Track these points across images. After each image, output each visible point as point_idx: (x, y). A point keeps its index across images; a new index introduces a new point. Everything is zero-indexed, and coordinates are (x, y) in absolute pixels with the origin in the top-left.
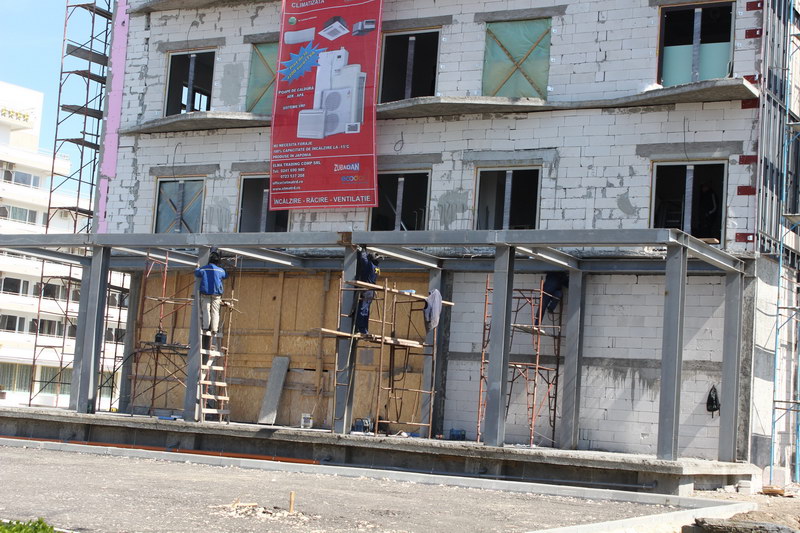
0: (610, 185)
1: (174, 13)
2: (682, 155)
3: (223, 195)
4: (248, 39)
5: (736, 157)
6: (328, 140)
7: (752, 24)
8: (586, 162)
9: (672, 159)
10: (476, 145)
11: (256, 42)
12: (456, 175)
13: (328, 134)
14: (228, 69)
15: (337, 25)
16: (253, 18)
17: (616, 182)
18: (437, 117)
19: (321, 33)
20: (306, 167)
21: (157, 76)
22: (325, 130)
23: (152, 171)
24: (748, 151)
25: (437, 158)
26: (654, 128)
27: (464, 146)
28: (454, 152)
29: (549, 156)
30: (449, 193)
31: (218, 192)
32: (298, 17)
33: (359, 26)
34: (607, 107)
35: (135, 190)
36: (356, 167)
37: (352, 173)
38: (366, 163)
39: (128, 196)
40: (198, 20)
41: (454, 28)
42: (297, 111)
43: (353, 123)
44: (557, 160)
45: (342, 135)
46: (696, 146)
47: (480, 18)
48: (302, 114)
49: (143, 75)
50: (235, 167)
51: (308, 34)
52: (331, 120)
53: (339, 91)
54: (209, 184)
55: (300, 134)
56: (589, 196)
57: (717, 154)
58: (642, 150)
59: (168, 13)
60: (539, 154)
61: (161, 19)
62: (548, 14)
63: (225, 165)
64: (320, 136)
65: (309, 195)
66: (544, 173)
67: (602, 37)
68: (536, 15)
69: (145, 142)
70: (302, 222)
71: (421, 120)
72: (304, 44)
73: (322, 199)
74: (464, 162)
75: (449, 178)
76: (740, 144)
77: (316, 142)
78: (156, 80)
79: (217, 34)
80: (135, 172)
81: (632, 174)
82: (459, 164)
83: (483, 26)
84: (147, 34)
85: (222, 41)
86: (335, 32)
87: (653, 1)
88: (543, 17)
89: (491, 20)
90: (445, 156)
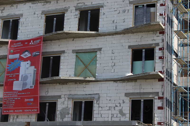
0: (117, 106)
2: (139, 96)
5: (157, 97)
6: (23, 91)
7: (161, 55)
8: (109, 99)
9: (136, 98)
10: (73, 93)
12: (66, 103)
13: (23, 89)
15: (27, 53)
17: (118, 105)
18: (60, 83)
19: (22, 56)
20: (15, 100)
22: (23, 88)
24: (161, 95)
25: (60, 97)
26: (130, 87)
27: (68, 93)
28: (65, 95)
29: (96, 97)
30: (63, 109)
32: (14, 50)
33: (34, 53)
34: (115, 81)
36: (32, 100)
37: (31, 102)
38: (36, 99)
41: (66, 55)
42: (13, 81)
43: (31, 85)
44: (99, 98)
45: (28, 89)
46: (144, 93)
47: (74, 51)
48: (15, 82)
51: (17, 56)
52: (25, 84)
53: (28, 75)
55: (14, 88)
56: (110, 110)
57: (151, 96)
58: (127, 95)
60: (93, 96)
62: (96, 50)
64: (21, 89)
65: (16, 109)
66: (95, 102)
67: (113, 58)
68: (92, 51)
70: (13, 119)
71: (54, 84)
72: (16, 59)
73: (20, 111)
74: (69, 98)
75: (63, 104)
76: (158, 93)
77: (19, 92)
81: (124, 102)
82: (67, 99)
83: (75, 54)
86: (26, 55)
87: (130, 47)
88: (94, 51)
89: (77, 52)
90: (62, 96)
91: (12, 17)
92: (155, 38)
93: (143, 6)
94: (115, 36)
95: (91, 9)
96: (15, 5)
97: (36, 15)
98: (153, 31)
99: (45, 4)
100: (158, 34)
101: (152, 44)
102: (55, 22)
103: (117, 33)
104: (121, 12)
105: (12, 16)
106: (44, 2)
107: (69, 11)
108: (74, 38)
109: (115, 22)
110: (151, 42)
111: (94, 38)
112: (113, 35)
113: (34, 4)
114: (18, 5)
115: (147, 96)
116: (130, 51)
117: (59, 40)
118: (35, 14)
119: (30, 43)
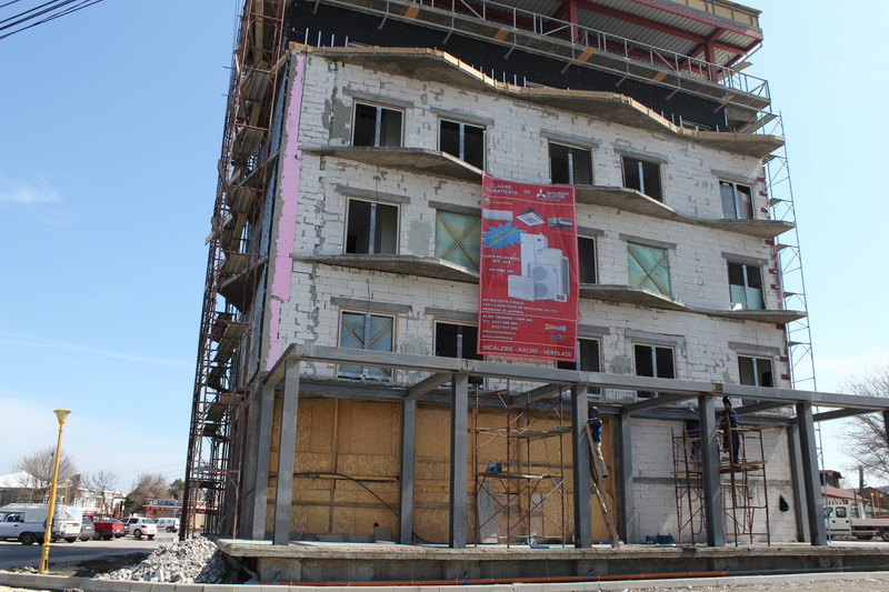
0: (717, 365)
1: (354, 163)
2: (754, 352)
3: (416, 334)
4: (432, 204)
5: (778, 357)
6: (537, 303)
7: (773, 282)
8: (703, 349)
9: (747, 353)
10: (633, 326)
11: (441, 209)
12: (621, 345)
13: (538, 298)
14: (414, 225)
15: (532, 215)
16: (437, 189)
17: (721, 364)
18: (604, 300)
19: (519, 217)
20: (518, 322)
21: (335, 214)
22: (536, 295)
23: (333, 300)
24: (783, 355)
25: (606, 331)
26: (736, 332)
27: (624, 325)
28: (618, 328)
29: (680, 341)
30: (617, 358)
31: (412, 331)
32: (492, 200)
33: (554, 220)
34: (710, 315)
35: (315, 316)
36: (563, 329)
37: (562, 333)
38: (571, 326)
39: (305, 321)
40: (379, 175)
41: (607, 240)
42: (506, 275)
43: (560, 294)
44: (685, 344)
45: (552, 301)
46: (757, 347)
47: (622, 237)
48: (511, 279)
49: (320, 209)
50: (428, 311)
51: (508, 215)
52: (539, 289)
53: (545, 267)
54: (402, 322)
55: (511, 293)
56: (706, 371)
57: (769, 354)
58: (732, 345)
59: (348, 162)
60: (674, 339)
61: (339, 164)
62: (666, 246)
63: (418, 308)
64: (531, 298)
65: (522, 346)
66: (678, 351)
67: (699, 270)
68: (659, 245)
69: (323, 271)
71: (591, 301)
72: (504, 222)
73: (533, 351)
74: (626, 337)
75: (616, 347)
76: (778, 349)
77: (527, 303)
78: (335, 218)
79: (401, 193)
80: (314, 298)
81: (728, 359)
82: (622, 338)
83: (627, 244)
84: (323, 174)
85: (407, 200)
86: (531, 220)
87: (724, 255)
88: (663, 247)
89: (630, 241)
90: (612, 330)
91: (465, 119)
92: (761, 249)
93: (731, 185)
94: (695, 227)
95: (645, 158)
96: (471, 94)
97: (527, 134)
98: (756, 235)
99: (546, 115)
100: (764, 244)
101: (758, 259)
102: (571, 162)
103: (703, 223)
104: (700, 184)
105: (466, 115)
106: (543, 112)
107: (601, 149)
108: (620, 209)
109: (693, 199)
110: (756, 255)
111: (660, 220)
112: (692, 224)
113: (520, 106)
114: (479, 96)
115: (763, 353)
116: (725, 261)
117: (587, 203)
118: (524, 129)
119: (538, 195)
